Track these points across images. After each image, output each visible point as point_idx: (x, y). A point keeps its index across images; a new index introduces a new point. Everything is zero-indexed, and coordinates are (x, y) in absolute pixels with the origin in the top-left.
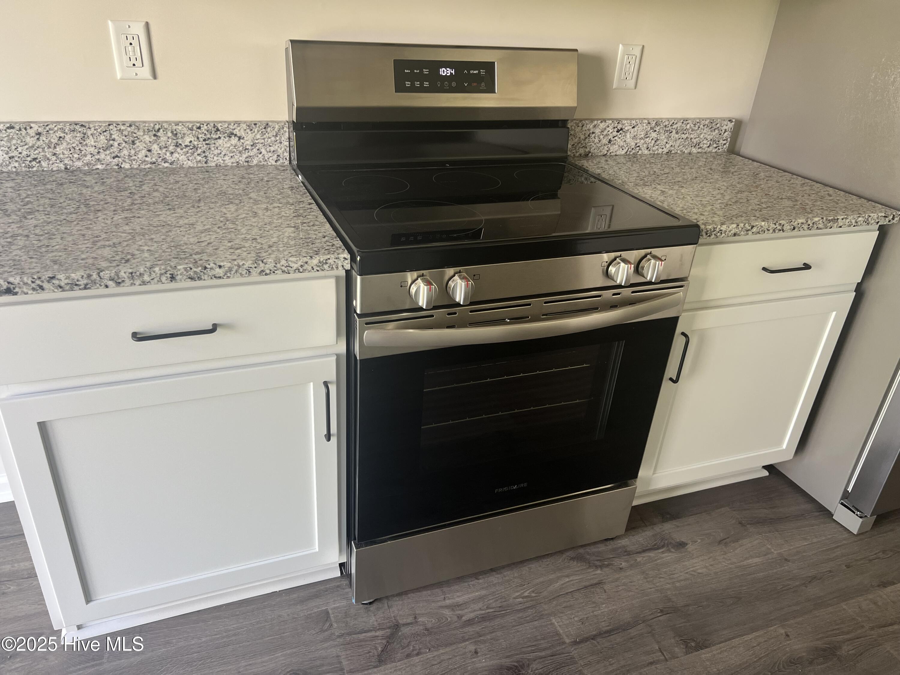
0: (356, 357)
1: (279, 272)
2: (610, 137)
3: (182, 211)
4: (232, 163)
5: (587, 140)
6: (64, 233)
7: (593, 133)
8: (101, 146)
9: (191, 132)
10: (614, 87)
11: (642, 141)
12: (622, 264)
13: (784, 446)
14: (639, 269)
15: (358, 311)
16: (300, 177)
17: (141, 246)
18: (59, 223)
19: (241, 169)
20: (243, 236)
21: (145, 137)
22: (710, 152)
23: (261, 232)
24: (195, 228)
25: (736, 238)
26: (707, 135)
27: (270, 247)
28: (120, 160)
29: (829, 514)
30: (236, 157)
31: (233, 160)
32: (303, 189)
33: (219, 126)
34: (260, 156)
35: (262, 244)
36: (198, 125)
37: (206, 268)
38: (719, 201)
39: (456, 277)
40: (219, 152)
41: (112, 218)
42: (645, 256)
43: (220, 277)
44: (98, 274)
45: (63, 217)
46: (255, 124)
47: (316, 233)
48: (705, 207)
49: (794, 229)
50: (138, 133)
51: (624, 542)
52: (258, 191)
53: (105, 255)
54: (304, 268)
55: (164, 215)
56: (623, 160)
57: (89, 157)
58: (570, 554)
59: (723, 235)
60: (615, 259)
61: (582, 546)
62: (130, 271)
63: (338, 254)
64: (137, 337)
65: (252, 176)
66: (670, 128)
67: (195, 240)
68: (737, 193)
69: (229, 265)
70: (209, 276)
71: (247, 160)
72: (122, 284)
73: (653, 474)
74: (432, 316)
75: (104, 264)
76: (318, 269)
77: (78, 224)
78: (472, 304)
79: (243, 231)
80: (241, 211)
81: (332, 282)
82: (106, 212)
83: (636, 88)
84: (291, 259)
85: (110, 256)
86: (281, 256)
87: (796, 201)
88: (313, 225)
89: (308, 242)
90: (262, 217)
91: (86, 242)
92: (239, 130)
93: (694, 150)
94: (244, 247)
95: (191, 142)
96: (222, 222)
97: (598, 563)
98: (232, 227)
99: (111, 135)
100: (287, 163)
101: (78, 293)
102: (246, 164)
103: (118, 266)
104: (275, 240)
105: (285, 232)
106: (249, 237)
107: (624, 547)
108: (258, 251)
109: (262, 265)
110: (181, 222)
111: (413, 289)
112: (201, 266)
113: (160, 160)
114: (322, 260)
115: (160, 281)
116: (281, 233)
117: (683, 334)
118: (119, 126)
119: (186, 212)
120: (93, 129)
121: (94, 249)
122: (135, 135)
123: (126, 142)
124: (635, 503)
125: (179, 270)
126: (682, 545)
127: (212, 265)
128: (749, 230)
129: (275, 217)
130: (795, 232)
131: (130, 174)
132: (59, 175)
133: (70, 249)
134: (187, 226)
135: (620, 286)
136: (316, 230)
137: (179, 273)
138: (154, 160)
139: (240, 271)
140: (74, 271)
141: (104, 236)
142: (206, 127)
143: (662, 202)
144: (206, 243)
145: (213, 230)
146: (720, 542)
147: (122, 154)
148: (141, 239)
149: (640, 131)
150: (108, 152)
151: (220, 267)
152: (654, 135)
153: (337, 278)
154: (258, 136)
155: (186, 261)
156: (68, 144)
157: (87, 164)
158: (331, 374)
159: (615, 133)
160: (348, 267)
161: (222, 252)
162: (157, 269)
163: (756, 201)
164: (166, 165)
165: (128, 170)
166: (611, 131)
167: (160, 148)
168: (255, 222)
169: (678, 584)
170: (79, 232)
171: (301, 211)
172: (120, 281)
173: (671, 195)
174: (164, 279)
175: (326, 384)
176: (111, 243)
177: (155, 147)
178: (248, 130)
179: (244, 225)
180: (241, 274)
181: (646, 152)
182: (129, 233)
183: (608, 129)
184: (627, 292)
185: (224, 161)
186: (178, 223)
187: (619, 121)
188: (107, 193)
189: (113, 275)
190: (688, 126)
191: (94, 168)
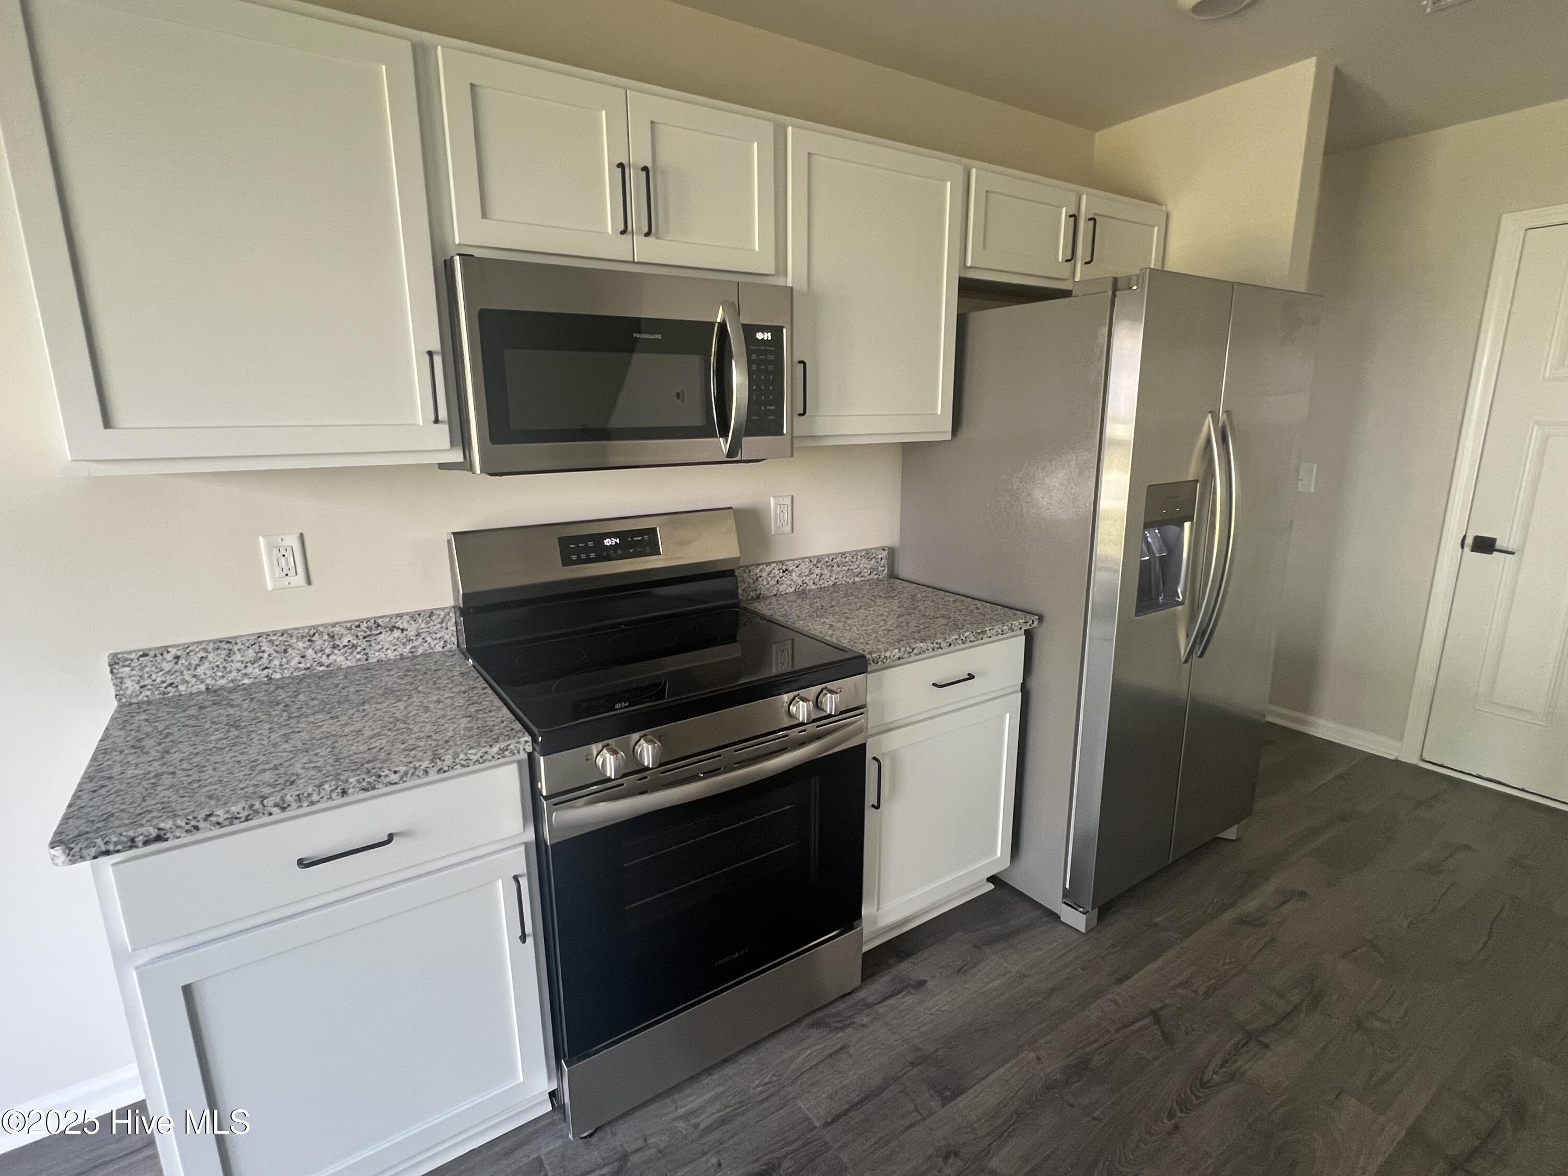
0: (546, 843)
1: (458, 767)
2: (778, 578)
3: (346, 718)
4: (396, 656)
5: (756, 584)
6: (215, 763)
7: (761, 577)
8: (248, 660)
9: (348, 631)
10: (773, 534)
11: (808, 578)
12: (801, 703)
13: (999, 855)
14: (819, 704)
15: (544, 794)
16: (470, 661)
17: (306, 763)
18: (209, 752)
19: (406, 660)
20: (417, 735)
21: (299, 643)
22: (872, 579)
23: (435, 728)
24: (363, 734)
25: (901, 661)
26: (865, 565)
27: (447, 742)
28: (270, 671)
29: (1056, 917)
30: (400, 649)
31: (396, 653)
32: (475, 674)
33: (380, 621)
34: (426, 644)
35: (438, 741)
36: (357, 623)
37: (380, 776)
38: (883, 628)
39: (642, 741)
40: (381, 647)
41: (269, 738)
42: (822, 691)
43: (396, 783)
44: (262, 802)
45: (212, 745)
46: (419, 615)
47: (494, 719)
48: (870, 635)
49: (950, 645)
50: (291, 641)
51: (861, 994)
52: (427, 683)
53: (267, 780)
54: (485, 758)
55: (326, 726)
56: (794, 598)
57: (234, 674)
58: (807, 1021)
59: (889, 660)
60: (794, 698)
61: (819, 1009)
62: (297, 793)
63: (519, 738)
64: (303, 863)
65: (418, 667)
66: (831, 563)
67: (365, 747)
68: (898, 617)
69: (405, 768)
70: (383, 784)
71: (412, 650)
72: (289, 809)
73: (878, 909)
74: (622, 785)
75: (267, 790)
76: (499, 756)
77: (230, 750)
78: (661, 765)
79: (416, 729)
80: (410, 708)
81: (514, 767)
82: (259, 732)
83: (792, 532)
84: (470, 752)
85: (272, 780)
86: (460, 750)
87: (950, 618)
88: (490, 711)
89: (485, 731)
90: (434, 711)
91: (243, 769)
92: (402, 623)
93: (857, 579)
94: (419, 747)
95: (349, 641)
96: (391, 723)
97: (839, 1025)
98: (404, 726)
99: (260, 647)
100: (455, 647)
101: (238, 826)
102: (410, 655)
103: (283, 789)
104: (450, 734)
105: (461, 723)
106: (422, 735)
107: (863, 1000)
108: (434, 749)
109: (439, 762)
110: (347, 730)
111: (600, 761)
112: (375, 775)
113: (315, 664)
114: (502, 747)
115: (330, 798)
116: (456, 725)
117: (874, 758)
118: (270, 638)
119: (351, 718)
120: (240, 644)
121: (253, 775)
122: (287, 643)
123: (277, 652)
124: (866, 948)
125: (351, 783)
126: (922, 983)
127: (387, 772)
128: (910, 653)
129: (449, 709)
130: (952, 648)
131: (281, 686)
132: (201, 697)
133: (225, 780)
134: (354, 734)
135: (802, 724)
136: (494, 716)
137: (351, 786)
138: (308, 665)
139: (417, 773)
140: (235, 804)
141: (262, 758)
142: (366, 625)
143: (831, 636)
144: (377, 749)
145: (383, 733)
146: (959, 971)
147: (272, 665)
148: (305, 756)
149: (804, 568)
150: (256, 665)
151: (395, 772)
152: (818, 571)
153: (519, 763)
154: (423, 626)
155: (358, 772)
156: (211, 663)
157: (232, 681)
158: (521, 867)
159: (781, 574)
160: (529, 749)
161: (396, 756)
162: (327, 786)
163: (914, 623)
164: (322, 668)
165: (278, 680)
166: (777, 572)
167: (316, 653)
168: (427, 718)
169: (923, 1029)
170: (234, 759)
171: (476, 698)
172: (285, 805)
173: (839, 628)
174: (334, 795)
175: (516, 878)
176: (271, 765)
177: (310, 653)
178: (412, 622)
179: (416, 723)
180: (418, 776)
181: (814, 587)
182: (291, 751)
183: (774, 571)
184: (811, 728)
185: (386, 655)
186: (343, 731)
187: (783, 562)
188: (258, 710)
189: (278, 800)
190: (847, 560)
191: (241, 683)
